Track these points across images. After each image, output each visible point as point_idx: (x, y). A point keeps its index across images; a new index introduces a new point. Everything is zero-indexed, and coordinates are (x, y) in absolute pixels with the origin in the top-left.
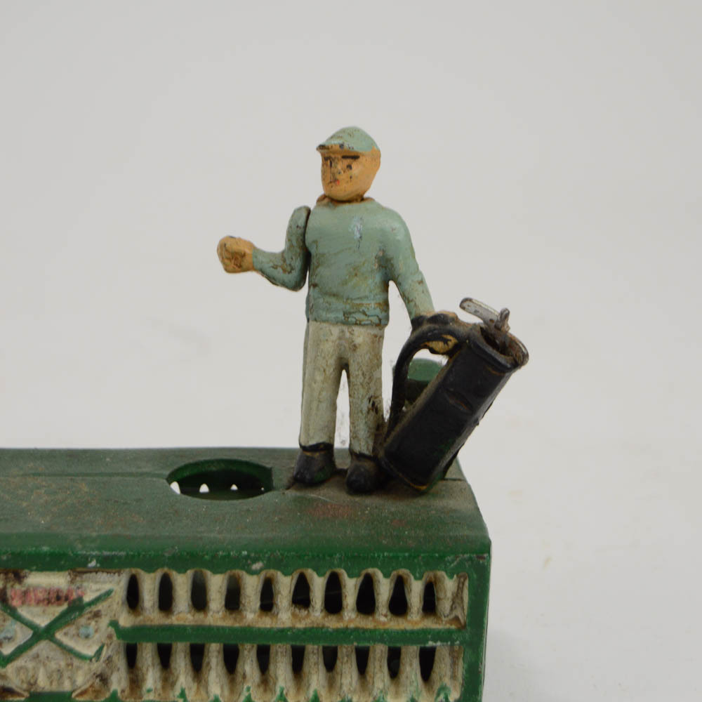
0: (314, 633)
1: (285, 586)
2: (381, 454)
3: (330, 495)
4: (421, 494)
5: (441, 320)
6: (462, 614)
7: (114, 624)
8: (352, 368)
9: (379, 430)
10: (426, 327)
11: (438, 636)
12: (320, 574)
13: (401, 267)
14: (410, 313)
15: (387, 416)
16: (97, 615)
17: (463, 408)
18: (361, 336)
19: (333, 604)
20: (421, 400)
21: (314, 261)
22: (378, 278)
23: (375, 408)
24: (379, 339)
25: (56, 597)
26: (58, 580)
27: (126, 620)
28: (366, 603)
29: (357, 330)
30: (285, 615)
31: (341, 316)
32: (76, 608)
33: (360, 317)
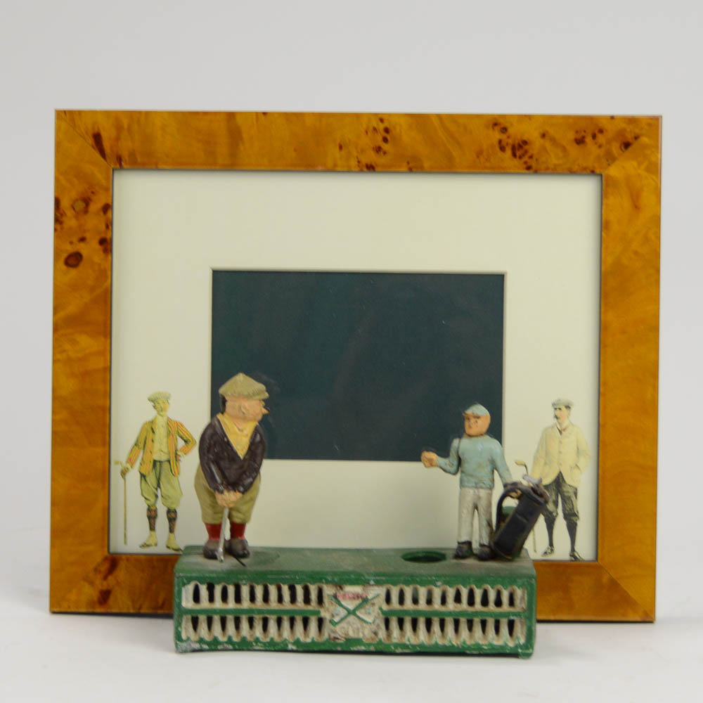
0: (463, 613)
1: (451, 593)
2: (492, 544)
3: (471, 562)
4: (510, 561)
5: (515, 484)
6: (524, 606)
7: (381, 609)
8: (479, 508)
9: (492, 534)
10: (509, 487)
11: (514, 614)
12: (465, 587)
13: (499, 463)
14: (502, 481)
15: (494, 528)
16: (373, 604)
17: (525, 521)
18: (483, 493)
19: (471, 602)
20: (508, 520)
21: (462, 462)
22: (489, 468)
23: (489, 524)
24: (490, 495)
25: (357, 596)
26: (357, 589)
27: (385, 607)
28: (485, 602)
29: (481, 490)
30: (451, 605)
31: (474, 485)
32: (365, 600)
33: (482, 484)
